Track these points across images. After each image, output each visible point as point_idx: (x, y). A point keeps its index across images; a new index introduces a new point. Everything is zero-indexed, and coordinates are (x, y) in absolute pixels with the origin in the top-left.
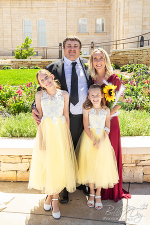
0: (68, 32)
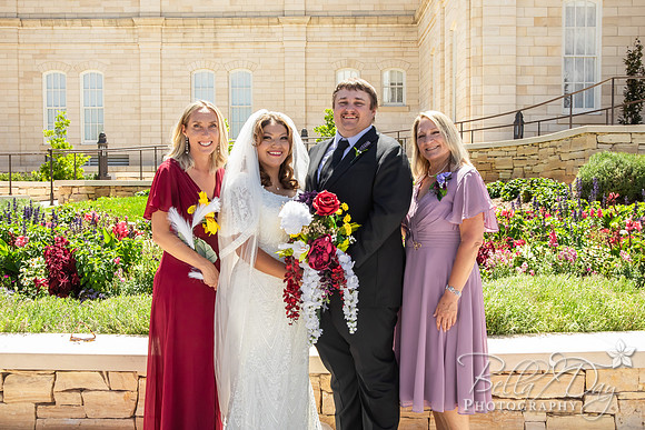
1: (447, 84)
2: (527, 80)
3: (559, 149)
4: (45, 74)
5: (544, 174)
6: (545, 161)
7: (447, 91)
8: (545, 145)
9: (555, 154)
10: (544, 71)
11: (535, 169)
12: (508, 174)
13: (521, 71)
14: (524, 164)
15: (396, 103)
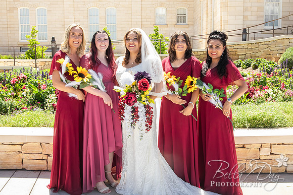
0: (143, 23)
1: (209, 15)
2: (248, 13)
3: (269, 46)
4: (19, 9)
5: (262, 57)
6: (262, 51)
7: (209, 18)
8: (262, 44)
9: (267, 48)
10: (256, 9)
11: (257, 55)
12: (243, 57)
13: (245, 9)
14: (251, 52)
15: (183, 23)
